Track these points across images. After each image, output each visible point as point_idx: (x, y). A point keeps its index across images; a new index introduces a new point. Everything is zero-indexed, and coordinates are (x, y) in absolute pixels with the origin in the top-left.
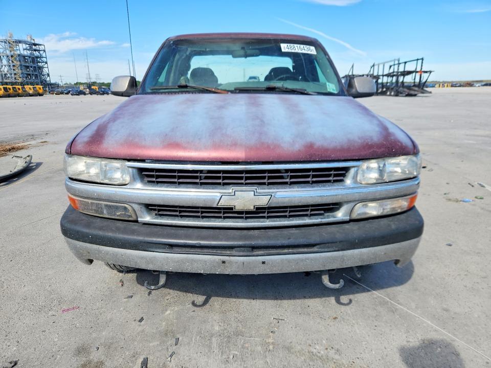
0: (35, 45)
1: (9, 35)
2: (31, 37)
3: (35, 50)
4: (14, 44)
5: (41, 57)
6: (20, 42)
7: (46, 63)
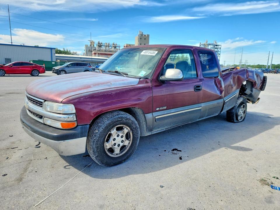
0: (217, 45)
1: (206, 41)
2: (216, 42)
3: (216, 48)
4: (207, 46)
5: (218, 51)
6: (210, 44)
7: (220, 54)
